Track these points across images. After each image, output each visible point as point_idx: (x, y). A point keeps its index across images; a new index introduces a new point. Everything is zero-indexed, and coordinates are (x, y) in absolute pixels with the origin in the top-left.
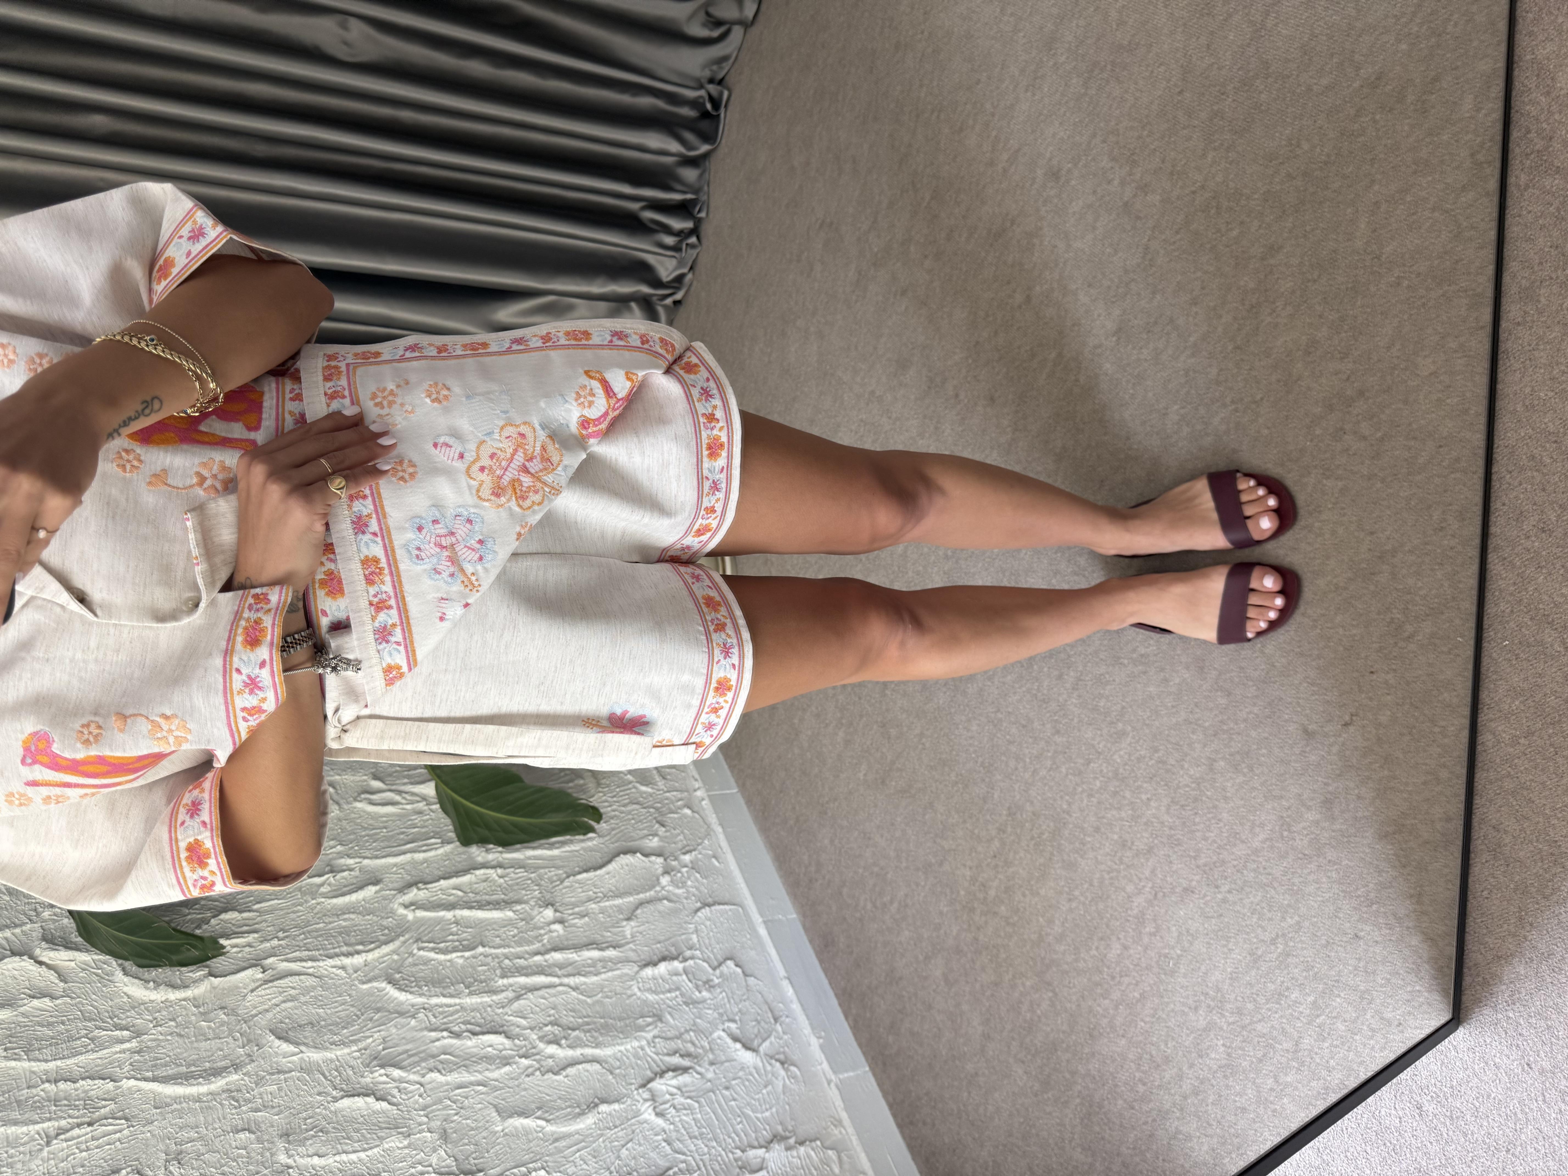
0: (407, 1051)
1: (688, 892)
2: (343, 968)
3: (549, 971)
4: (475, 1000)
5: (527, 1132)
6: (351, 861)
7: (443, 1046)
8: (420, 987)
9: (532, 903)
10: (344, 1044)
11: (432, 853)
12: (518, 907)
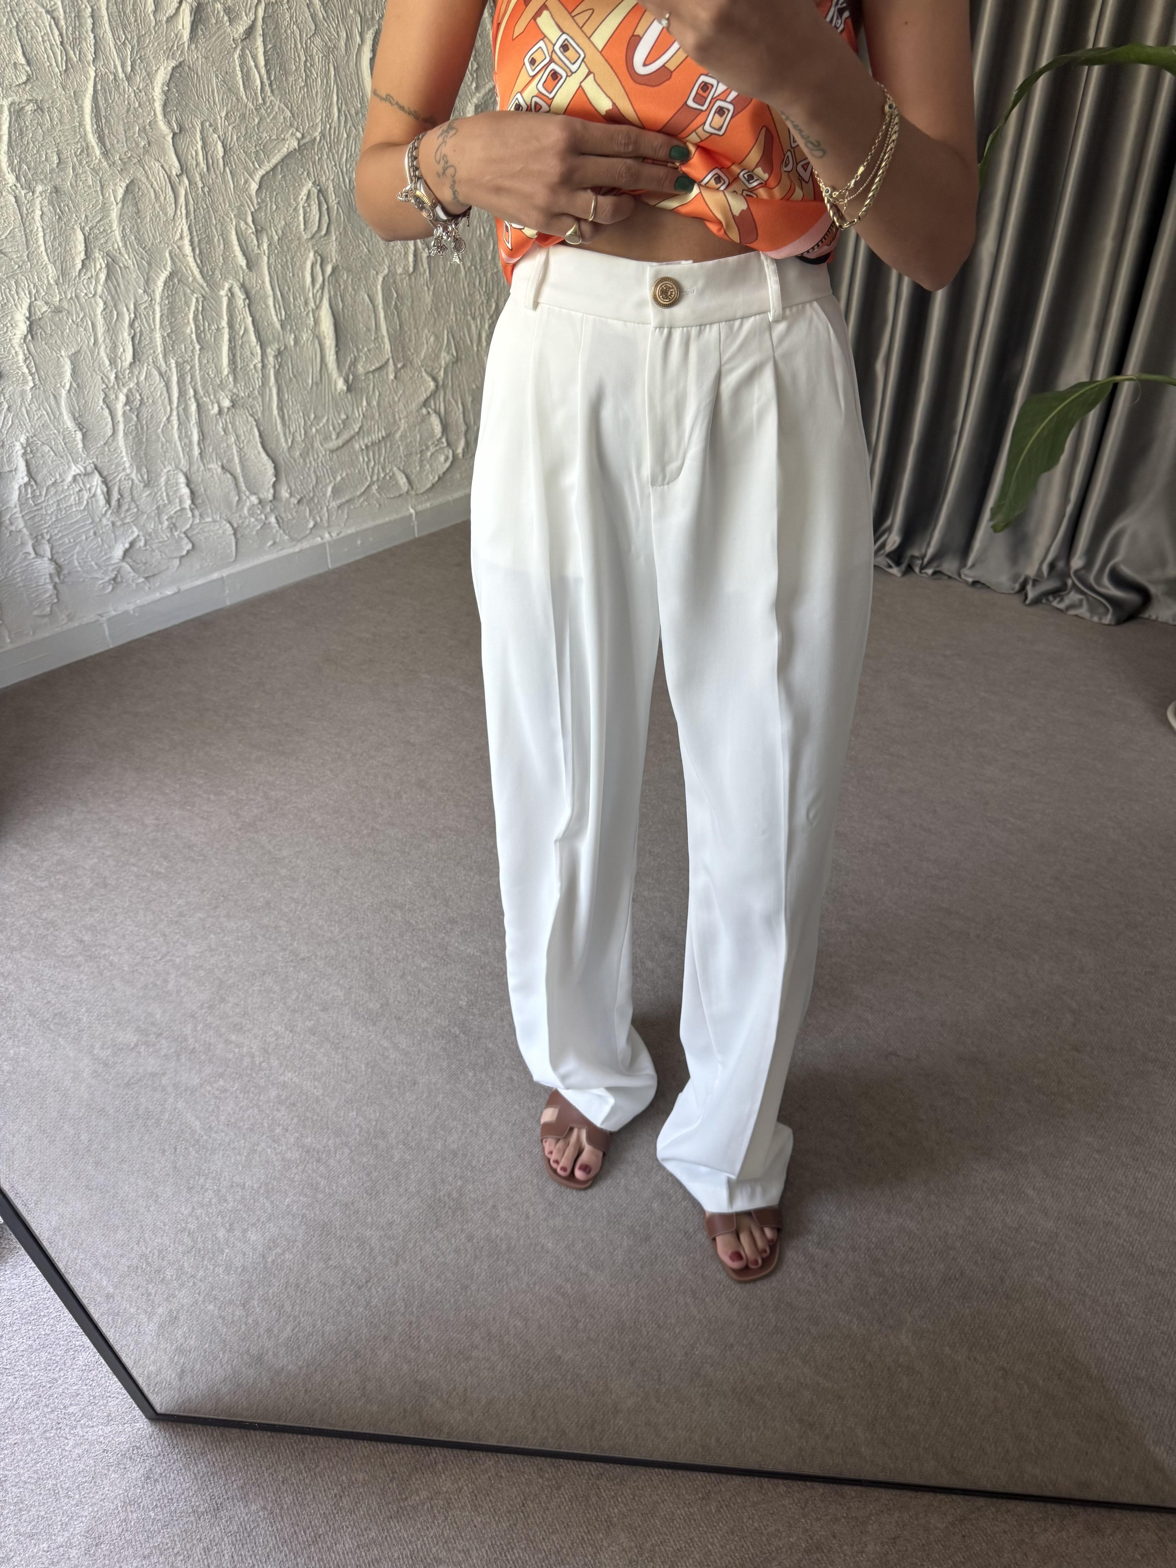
0: (119, 285)
1: (245, 518)
2: (181, 238)
3: (182, 400)
4: (159, 341)
5: (61, 375)
6: (265, 246)
7: (123, 314)
8: (167, 298)
9: (235, 390)
10: (124, 237)
11: (273, 312)
12: (231, 379)
